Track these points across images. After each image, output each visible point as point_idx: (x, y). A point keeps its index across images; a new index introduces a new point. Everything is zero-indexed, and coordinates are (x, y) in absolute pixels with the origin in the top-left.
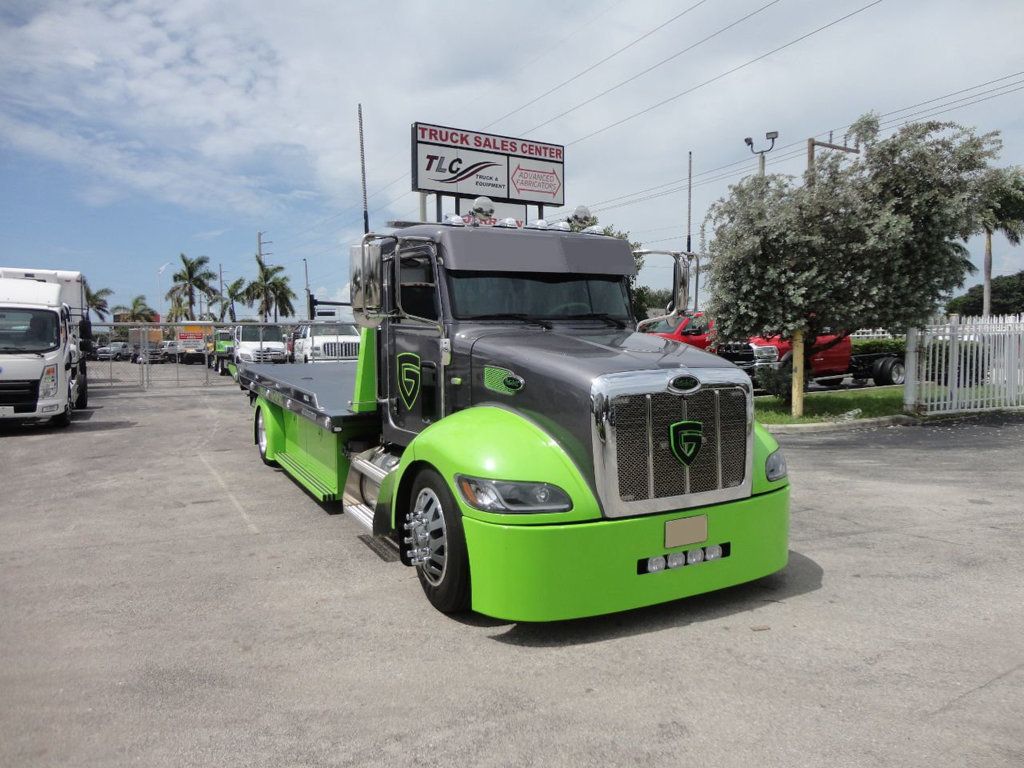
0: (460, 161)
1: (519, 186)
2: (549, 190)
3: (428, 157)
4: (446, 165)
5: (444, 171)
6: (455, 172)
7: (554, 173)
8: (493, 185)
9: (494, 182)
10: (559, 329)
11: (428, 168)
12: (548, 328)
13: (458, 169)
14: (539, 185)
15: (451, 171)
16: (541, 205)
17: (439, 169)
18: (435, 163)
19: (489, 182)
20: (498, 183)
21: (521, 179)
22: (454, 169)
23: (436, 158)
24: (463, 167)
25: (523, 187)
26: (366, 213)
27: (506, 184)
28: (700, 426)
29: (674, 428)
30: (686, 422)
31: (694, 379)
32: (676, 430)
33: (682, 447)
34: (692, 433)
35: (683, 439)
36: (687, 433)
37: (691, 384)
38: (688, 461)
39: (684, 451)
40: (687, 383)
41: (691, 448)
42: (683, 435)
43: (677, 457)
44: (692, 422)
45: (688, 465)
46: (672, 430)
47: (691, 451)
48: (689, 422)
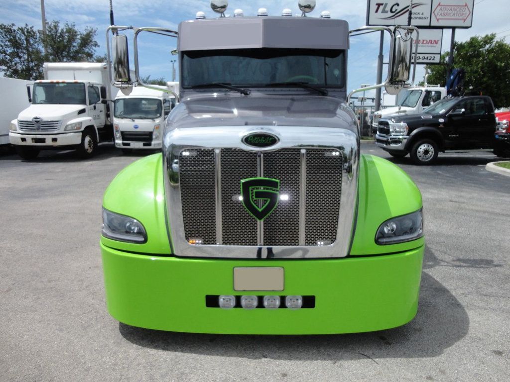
0: (398, 5)
1: (438, 17)
2: (461, 17)
3: (377, 4)
4: (388, 8)
5: (387, 12)
6: (394, 12)
7: (466, 5)
8: (420, 18)
9: (420, 16)
10: (255, 94)
11: (377, 11)
12: (246, 94)
13: (396, 10)
14: (454, 15)
15: (391, 11)
16: (454, 28)
17: (384, 11)
18: (381, 8)
19: (418, 16)
20: (424, 16)
21: (440, 12)
22: (394, 10)
23: (382, 4)
24: (399, 8)
25: (441, 17)
26: (112, 11)
27: (429, 17)
28: (277, 183)
29: (243, 183)
30: (258, 178)
31: (272, 137)
32: (246, 185)
33: (254, 202)
34: (267, 189)
35: (254, 194)
36: (262, 189)
37: (268, 141)
38: (260, 215)
39: (255, 205)
40: (263, 140)
41: (265, 204)
42: (255, 191)
43: (248, 211)
44: (267, 178)
45: (260, 219)
46: (241, 184)
47: (264, 207)
48: (262, 178)
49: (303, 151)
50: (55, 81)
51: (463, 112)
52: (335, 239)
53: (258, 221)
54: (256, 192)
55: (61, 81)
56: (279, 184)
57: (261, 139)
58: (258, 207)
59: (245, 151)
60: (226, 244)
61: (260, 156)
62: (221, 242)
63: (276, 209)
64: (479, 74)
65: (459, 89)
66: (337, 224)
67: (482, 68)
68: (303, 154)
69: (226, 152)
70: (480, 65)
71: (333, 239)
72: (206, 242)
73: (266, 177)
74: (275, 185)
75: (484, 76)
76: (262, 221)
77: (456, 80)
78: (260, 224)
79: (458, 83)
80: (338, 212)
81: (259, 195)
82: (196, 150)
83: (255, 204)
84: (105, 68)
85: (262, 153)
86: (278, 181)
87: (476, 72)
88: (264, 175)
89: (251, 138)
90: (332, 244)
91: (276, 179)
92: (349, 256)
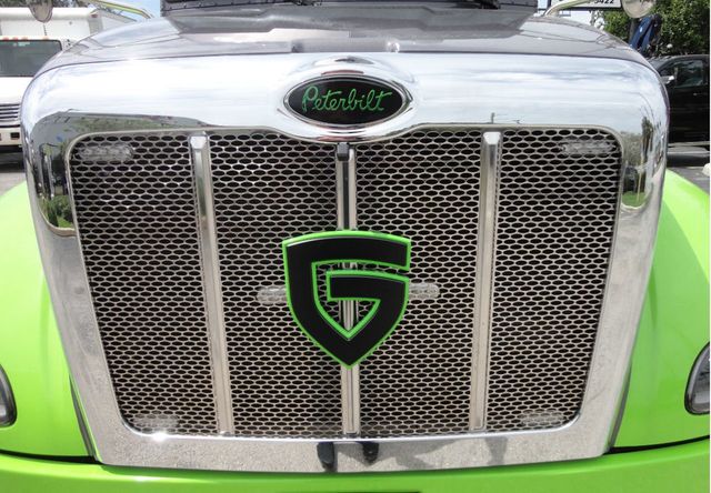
28: (403, 247)
29: (290, 250)
30: (341, 232)
31: (387, 89)
32: (301, 256)
33: (326, 309)
34: (371, 267)
35: (328, 283)
36: (351, 269)
37: (373, 105)
38: (349, 351)
39: (330, 320)
40: (353, 102)
41: (365, 313)
42: (330, 273)
43: (304, 331)
44: (370, 233)
45: (349, 362)
46: (284, 253)
47: (361, 325)
48: (353, 232)
49: (492, 138)
50: (11, 38)
51: (672, 81)
52: (577, 409)
53: (344, 367)
54: (334, 280)
55: (20, 38)
56: (409, 251)
57: (345, 95)
58: (342, 325)
59: (294, 142)
60: (247, 434)
61: (344, 158)
62: (232, 428)
63: (398, 328)
64: (681, 25)
65: (653, 48)
66: (587, 368)
67: (686, 14)
68: (492, 146)
69: (228, 144)
70: (683, 10)
71: (572, 411)
72: (185, 427)
73: (366, 229)
74: (394, 253)
75: (688, 27)
76: (356, 367)
77: (648, 34)
78: (350, 376)
79: (651, 39)
80: (594, 332)
81: (343, 287)
82: (125, 139)
83: (331, 314)
84: (94, 16)
85: (351, 147)
86: (408, 241)
87: (676, 21)
88: (359, 223)
89: (312, 94)
90: (568, 425)
91: (398, 234)
92: (613, 450)
